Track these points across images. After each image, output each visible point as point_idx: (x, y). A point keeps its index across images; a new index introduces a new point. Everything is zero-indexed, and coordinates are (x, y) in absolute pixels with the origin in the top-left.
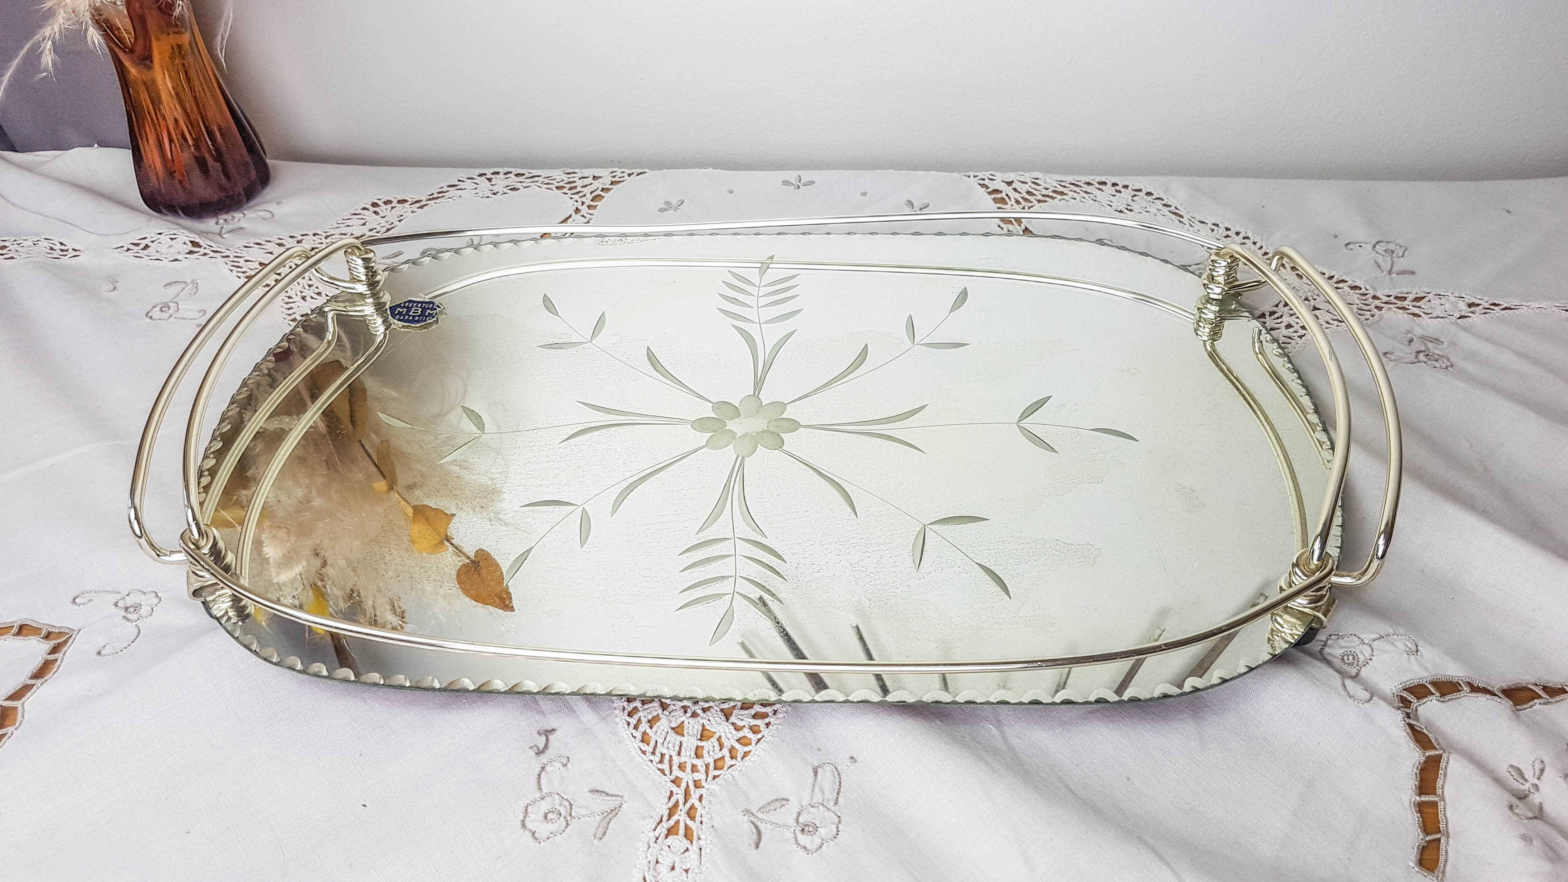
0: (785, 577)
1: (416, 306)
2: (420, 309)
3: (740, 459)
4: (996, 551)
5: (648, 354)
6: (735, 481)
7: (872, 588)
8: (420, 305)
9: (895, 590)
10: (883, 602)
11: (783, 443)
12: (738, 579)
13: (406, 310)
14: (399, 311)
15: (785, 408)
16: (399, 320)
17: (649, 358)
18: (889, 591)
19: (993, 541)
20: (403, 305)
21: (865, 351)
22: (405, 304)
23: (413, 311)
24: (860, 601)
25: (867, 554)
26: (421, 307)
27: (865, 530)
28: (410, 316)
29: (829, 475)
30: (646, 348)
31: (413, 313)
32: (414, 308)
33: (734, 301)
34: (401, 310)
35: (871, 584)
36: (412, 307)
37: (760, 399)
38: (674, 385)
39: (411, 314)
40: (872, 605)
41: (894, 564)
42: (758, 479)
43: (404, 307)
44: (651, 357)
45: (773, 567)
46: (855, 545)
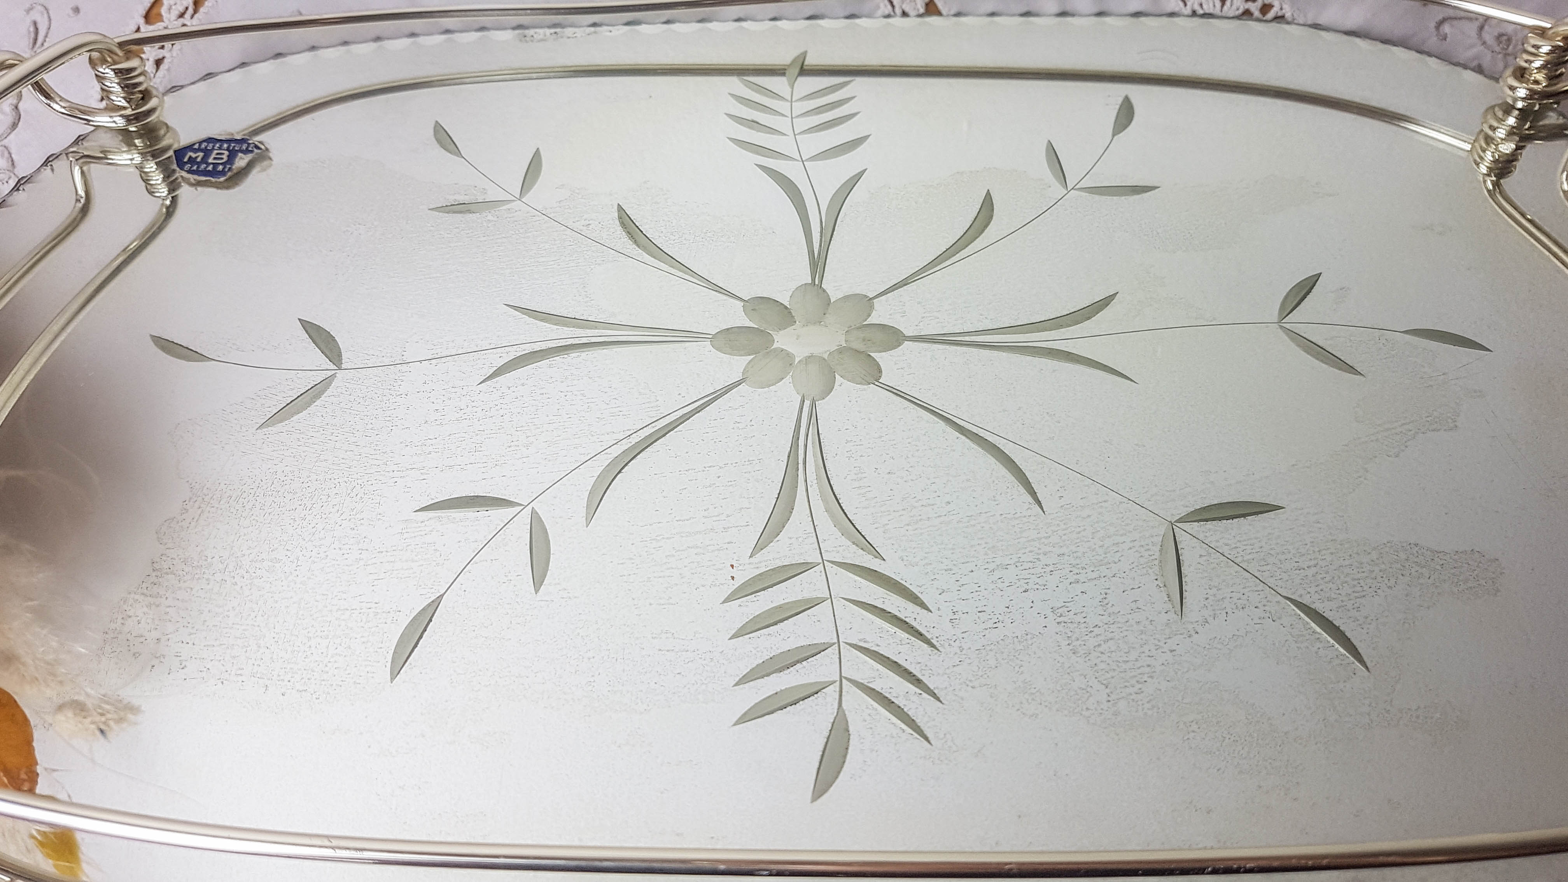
0: (934, 641)
1: (220, 148)
2: (226, 153)
3: (807, 403)
4: (1313, 570)
5: (620, 218)
6: (806, 446)
7: (1104, 658)
8: (225, 146)
9: (1149, 661)
10: (1131, 690)
11: (880, 371)
12: (846, 651)
13: (201, 154)
14: (190, 157)
15: (872, 307)
16: (190, 172)
17: (623, 224)
18: (1138, 664)
19: (1303, 551)
20: (196, 146)
21: (988, 204)
22: (200, 145)
23: (213, 155)
24: (1089, 689)
25: (1079, 588)
26: (228, 149)
27: (1064, 537)
28: (208, 164)
29: (975, 430)
30: (616, 207)
31: (215, 159)
32: (216, 152)
33: (753, 124)
34: (194, 155)
35: (1101, 649)
36: (213, 149)
37: (824, 291)
38: (673, 271)
39: (211, 160)
40: (1113, 697)
41: (1134, 606)
42: (847, 442)
43: (199, 150)
44: (626, 222)
45: (907, 620)
46: (1051, 568)
